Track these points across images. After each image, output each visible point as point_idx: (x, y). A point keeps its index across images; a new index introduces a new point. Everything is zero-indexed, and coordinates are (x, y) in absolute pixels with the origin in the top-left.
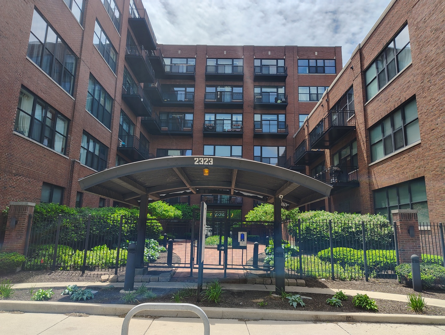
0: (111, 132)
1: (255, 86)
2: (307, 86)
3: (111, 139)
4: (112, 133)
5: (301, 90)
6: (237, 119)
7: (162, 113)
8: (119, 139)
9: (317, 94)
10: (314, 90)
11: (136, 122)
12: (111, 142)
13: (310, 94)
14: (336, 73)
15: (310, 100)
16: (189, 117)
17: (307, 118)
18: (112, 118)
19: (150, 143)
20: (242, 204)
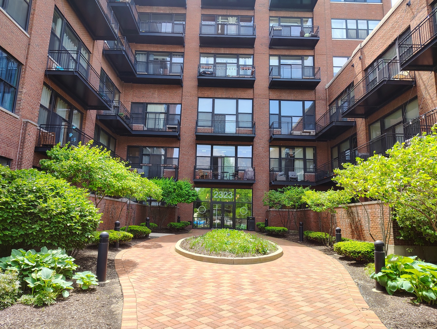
0: (29, 36)
1: (271, 19)
2: (343, 18)
3: (28, 48)
4: (30, 39)
5: (335, 24)
6: (245, 62)
7: (139, 54)
8: (50, 57)
9: (357, 30)
10: (352, 24)
11: (93, 49)
12: (28, 54)
13: (347, 29)
14: (381, 2)
15: (347, 37)
16: (177, 60)
17: (361, 46)
18: (32, 11)
19: (121, 94)
20: (254, 180)
